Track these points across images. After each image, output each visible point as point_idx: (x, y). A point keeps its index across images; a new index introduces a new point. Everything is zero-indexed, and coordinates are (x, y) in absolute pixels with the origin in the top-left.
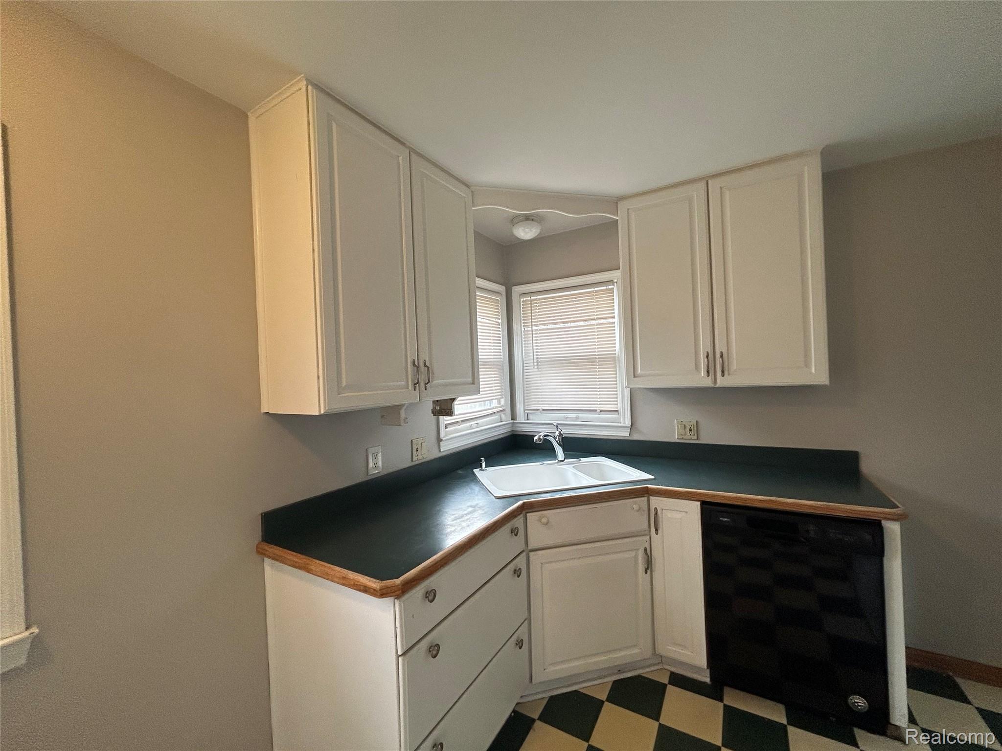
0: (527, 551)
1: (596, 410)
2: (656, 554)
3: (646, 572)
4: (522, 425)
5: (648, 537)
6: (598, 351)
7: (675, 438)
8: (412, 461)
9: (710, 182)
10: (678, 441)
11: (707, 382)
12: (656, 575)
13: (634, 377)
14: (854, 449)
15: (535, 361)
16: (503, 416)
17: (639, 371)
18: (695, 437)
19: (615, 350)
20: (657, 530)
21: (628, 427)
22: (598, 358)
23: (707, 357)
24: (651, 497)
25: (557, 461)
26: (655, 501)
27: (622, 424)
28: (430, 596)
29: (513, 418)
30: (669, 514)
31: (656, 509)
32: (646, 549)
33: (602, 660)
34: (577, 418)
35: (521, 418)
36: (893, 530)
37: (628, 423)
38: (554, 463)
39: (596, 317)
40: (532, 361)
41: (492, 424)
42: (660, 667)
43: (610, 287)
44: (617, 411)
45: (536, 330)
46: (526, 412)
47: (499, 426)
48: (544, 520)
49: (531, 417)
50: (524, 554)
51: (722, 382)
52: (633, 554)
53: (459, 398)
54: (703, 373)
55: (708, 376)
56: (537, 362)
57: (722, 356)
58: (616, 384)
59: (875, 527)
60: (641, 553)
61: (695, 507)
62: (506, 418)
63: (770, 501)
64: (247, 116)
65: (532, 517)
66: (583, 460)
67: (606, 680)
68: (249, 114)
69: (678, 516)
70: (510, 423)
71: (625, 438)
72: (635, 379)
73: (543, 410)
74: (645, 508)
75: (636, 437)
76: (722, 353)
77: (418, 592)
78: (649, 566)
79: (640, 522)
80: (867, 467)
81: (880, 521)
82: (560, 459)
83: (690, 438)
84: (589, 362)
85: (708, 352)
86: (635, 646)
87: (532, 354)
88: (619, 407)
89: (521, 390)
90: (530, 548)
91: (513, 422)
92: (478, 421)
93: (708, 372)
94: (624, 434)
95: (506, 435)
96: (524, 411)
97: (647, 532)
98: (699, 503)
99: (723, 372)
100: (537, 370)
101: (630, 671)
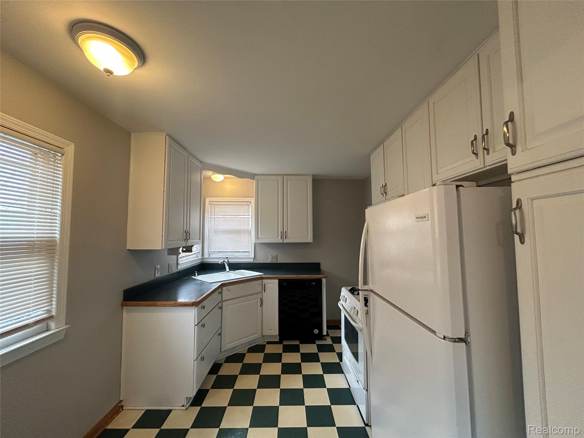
0: (222, 301)
1: (241, 252)
2: (264, 299)
3: (261, 306)
4: (207, 259)
5: (261, 294)
6: (243, 228)
7: (269, 261)
8: (168, 272)
9: (284, 176)
10: (270, 262)
11: (281, 241)
12: (264, 307)
13: (258, 239)
14: (318, 262)
15: (215, 231)
16: (198, 255)
17: (259, 237)
18: (276, 261)
19: (249, 228)
20: (265, 291)
21: (253, 258)
22: (243, 231)
23: (281, 233)
24: (263, 280)
25: (226, 272)
26: (265, 281)
27: (251, 257)
28: (203, 307)
29: (203, 255)
30: (269, 285)
31: (265, 284)
32: (261, 298)
33: (244, 340)
34: (232, 255)
35: (206, 256)
36: (324, 280)
37: (253, 256)
38: (225, 273)
39: (242, 215)
40: (214, 231)
41: (194, 258)
42: (263, 341)
43: (248, 204)
44: (249, 252)
45: (216, 217)
46: (209, 253)
47: (197, 259)
48: (229, 289)
49: (211, 255)
50: (221, 302)
51: (285, 241)
52: (256, 300)
53: (195, 245)
54: (280, 238)
55: (281, 239)
56: (216, 231)
57: (285, 233)
58: (249, 243)
59: (319, 281)
60: (259, 299)
61: (277, 281)
62: (200, 257)
63: (297, 276)
64: (131, 134)
65: (224, 289)
66: (236, 271)
67: (245, 348)
68: (132, 133)
69: (272, 285)
70: (200, 258)
71: (252, 262)
72: (258, 240)
73: (218, 252)
74: (261, 283)
75: (256, 262)
76: (285, 231)
77: (200, 306)
78: (261, 305)
79: (260, 289)
80: (322, 267)
81: (321, 279)
82: (227, 271)
83: (274, 261)
84: (238, 232)
85: (281, 231)
86: (256, 333)
87: (214, 228)
88: (250, 250)
89: (207, 244)
90: (223, 300)
91: (203, 258)
92: (190, 257)
93: (281, 238)
94: (251, 261)
95: (199, 263)
96: (208, 252)
97: (261, 292)
98: (278, 280)
99: (286, 238)
100: (215, 235)
101: (253, 344)
